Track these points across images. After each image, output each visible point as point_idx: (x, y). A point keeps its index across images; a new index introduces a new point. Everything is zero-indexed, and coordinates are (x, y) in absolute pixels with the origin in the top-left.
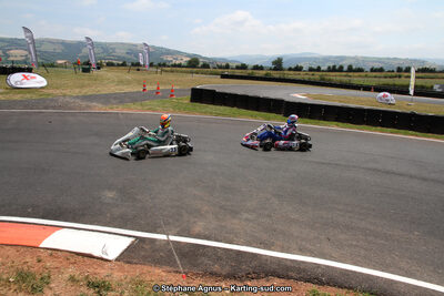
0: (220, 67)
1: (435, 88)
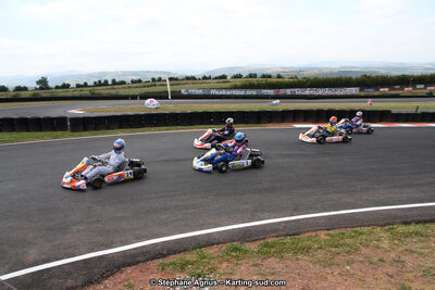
1: (183, 91)
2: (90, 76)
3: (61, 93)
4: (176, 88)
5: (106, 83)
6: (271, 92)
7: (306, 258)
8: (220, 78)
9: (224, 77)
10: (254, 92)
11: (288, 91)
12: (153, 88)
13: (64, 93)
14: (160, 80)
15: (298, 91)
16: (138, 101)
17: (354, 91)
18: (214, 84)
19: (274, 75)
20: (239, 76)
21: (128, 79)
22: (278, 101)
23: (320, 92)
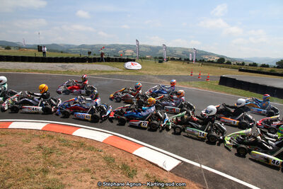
0: (238, 64)
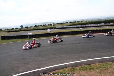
1: (56, 27)
2: (33, 24)
3: (26, 29)
4: (55, 26)
5: (37, 26)
6: (80, 26)
7: (93, 71)
8: (66, 23)
9: (67, 23)
10: (75, 26)
11: (84, 26)
12: (49, 26)
13: (27, 29)
14: (50, 24)
15: (87, 25)
16: (45, 30)
17: (103, 24)
18: (64, 25)
19: (80, 21)
20: (71, 22)
21: (42, 25)
22: (82, 28)
23: (93, 25)
